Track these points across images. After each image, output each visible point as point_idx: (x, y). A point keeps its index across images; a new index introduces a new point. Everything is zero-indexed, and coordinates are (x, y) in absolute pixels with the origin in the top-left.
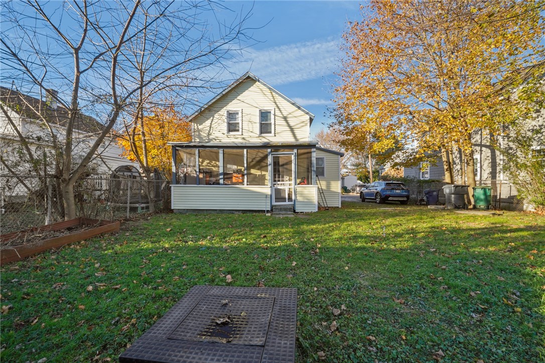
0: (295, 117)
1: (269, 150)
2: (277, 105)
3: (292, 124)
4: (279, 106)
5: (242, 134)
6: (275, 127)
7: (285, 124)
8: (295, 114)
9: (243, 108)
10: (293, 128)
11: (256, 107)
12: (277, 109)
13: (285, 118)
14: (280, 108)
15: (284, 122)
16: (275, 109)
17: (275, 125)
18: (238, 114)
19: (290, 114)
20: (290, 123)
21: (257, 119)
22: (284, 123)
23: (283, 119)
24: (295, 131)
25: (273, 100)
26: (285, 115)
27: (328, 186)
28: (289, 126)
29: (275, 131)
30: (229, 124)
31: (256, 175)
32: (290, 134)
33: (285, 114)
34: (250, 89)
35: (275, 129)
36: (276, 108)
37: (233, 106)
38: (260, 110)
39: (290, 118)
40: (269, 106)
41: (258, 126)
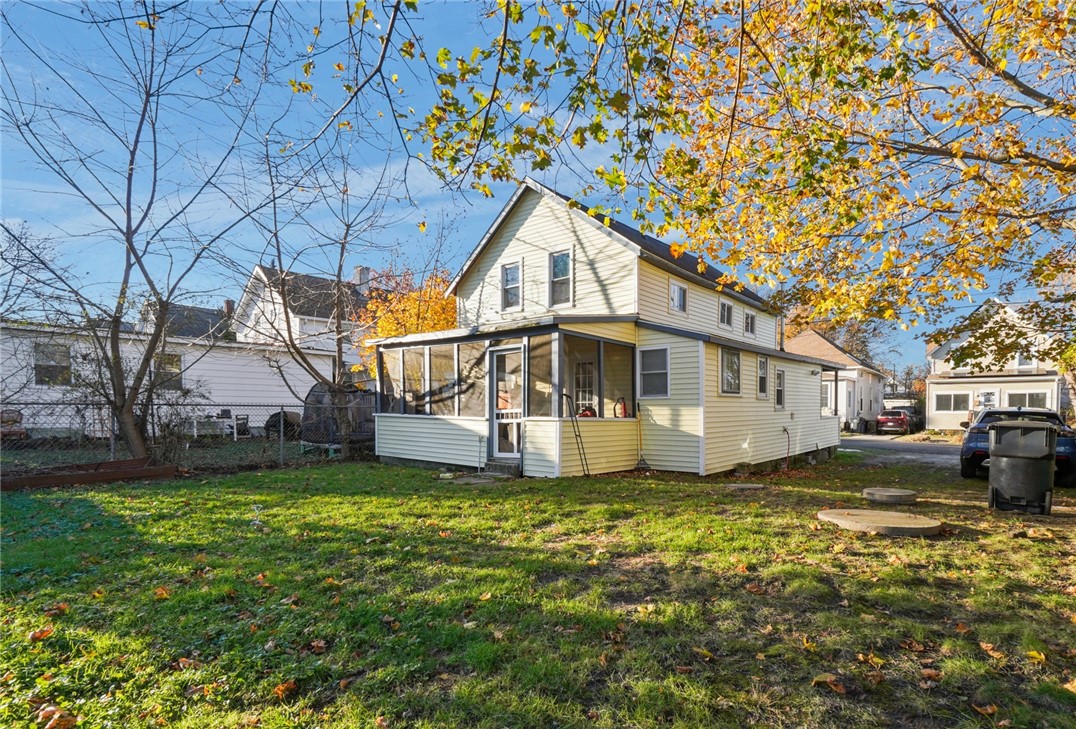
0: (610, 257)
1: (487, 343)
2: (577, 236)
3: (603, 275)
4: (581, 237)
5: (523, 310)
6: (574, 287)
7: (591, 276)
8: (609, 251)
9: (524, 255)
10: (605, 285)
11: (544, 249)
12: (578, 246)
13: (591, 264)
14: (583, 241)
15: (590, 272)
16: (574, 246)
17: (574, 283)
18: (517, 268)
19: (601, 252)
20: (600, 275)
21: (545, 275)
22: (589, 275)
23: (588, 267)
24: (609, 292)
25: (570, 226)
26: (591, 258)
27: (675, 418)
28: (599, 281)
29: (574, 296)
30: (506, 292)
31: (544, 393)
32: (600, 297)
33: (591, 253)
34: (535, 213)
35: (574, 292)
36: (576, 243)
37: (510, 254)
38: (551, 254)
39: (601, 261)
40: (564, 243)
41: (546, 289)
